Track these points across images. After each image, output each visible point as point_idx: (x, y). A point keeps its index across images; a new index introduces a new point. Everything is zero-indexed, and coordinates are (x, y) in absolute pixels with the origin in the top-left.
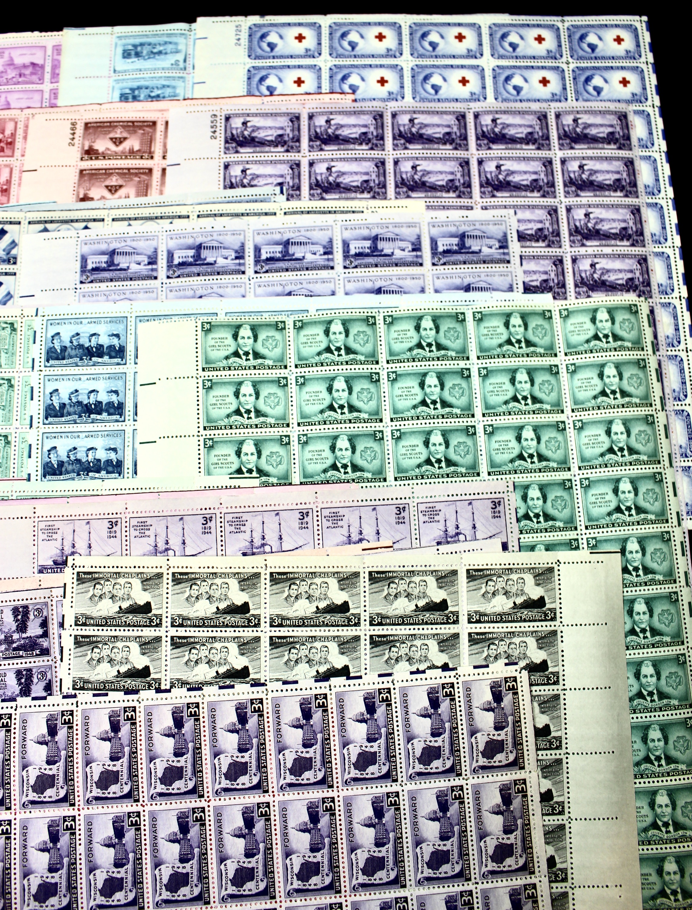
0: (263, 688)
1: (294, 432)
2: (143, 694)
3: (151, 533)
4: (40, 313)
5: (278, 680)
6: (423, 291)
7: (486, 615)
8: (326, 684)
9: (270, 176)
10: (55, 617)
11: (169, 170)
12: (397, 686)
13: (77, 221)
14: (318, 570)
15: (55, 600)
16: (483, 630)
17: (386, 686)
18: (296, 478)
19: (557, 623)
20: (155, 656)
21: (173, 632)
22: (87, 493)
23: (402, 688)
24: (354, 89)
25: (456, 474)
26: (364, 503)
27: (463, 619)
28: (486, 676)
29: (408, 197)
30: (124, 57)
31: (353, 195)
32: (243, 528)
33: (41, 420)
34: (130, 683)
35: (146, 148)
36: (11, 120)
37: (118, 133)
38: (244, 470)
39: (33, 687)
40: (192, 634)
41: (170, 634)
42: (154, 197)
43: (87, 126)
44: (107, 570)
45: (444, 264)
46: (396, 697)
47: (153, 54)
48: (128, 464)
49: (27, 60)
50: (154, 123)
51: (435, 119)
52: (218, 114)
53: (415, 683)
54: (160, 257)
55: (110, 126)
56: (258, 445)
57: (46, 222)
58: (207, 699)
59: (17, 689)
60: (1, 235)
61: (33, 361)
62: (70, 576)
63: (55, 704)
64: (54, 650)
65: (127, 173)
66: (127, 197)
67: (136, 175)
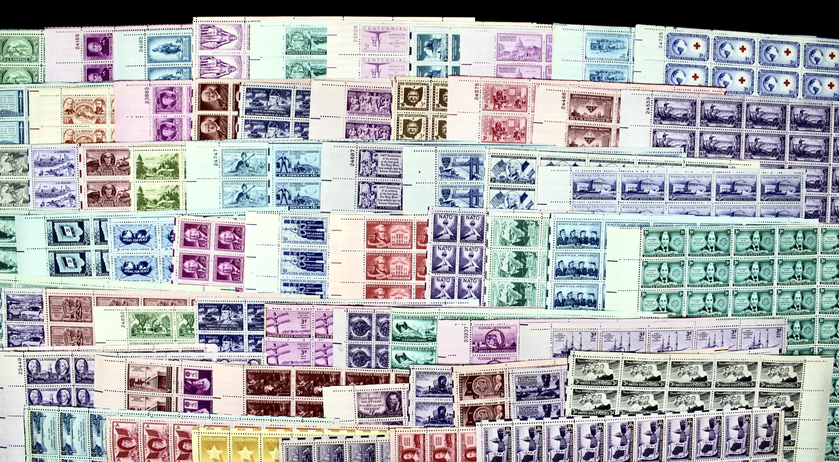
0: (664, 415)
1: (685, 290)
2: (607, 417)
3: (613, 340)
4: (552, 216)
5: (671, 411)
6: (754, 215)
9: (679, 140)
10: (563, 380)
11: (621, 130)
12: (724, 415)
13: (570, 160)
15: (563, 371)
16: (766, 391)
17: (719, 415)
18: (685, 314)
19: (801, 389)
21: (623, 388)
22: (578, 317)
23: (727, 417)
24: (726, 85)
26: (717, 328)
27: (758, 385)
28: (765, 412)
29: (752, 158)
30: (592, 48)
31: (723, 156)
32: (659, 339)
33: (553, 277)
34: (601, 412)
35: (607, 115)
36: (524, 86)
37: (591, 104)
38: (660, 309)
39: (552, 413)
41: (621, 390)
42: (612, 147)
43: (572, 96)
45: (767, 200)
46: (723, 420)
47: (609, 49)
49: (531, 44)
50: (612, 98)
51: (770, 110)
52: (650, 97)
53: (733, 414)
54: (617, 186)
55: (586, 98)
56: (668, 296)
57: (551, 159)
58: (638, 420)
59: (544, 414)
60: (525, 165)
61: (549, 244)
62: (571, 360)
63: (563, 421)
64: (562, 396)
65: (597, 130)
66: (597, 146)
67: (602, 132)
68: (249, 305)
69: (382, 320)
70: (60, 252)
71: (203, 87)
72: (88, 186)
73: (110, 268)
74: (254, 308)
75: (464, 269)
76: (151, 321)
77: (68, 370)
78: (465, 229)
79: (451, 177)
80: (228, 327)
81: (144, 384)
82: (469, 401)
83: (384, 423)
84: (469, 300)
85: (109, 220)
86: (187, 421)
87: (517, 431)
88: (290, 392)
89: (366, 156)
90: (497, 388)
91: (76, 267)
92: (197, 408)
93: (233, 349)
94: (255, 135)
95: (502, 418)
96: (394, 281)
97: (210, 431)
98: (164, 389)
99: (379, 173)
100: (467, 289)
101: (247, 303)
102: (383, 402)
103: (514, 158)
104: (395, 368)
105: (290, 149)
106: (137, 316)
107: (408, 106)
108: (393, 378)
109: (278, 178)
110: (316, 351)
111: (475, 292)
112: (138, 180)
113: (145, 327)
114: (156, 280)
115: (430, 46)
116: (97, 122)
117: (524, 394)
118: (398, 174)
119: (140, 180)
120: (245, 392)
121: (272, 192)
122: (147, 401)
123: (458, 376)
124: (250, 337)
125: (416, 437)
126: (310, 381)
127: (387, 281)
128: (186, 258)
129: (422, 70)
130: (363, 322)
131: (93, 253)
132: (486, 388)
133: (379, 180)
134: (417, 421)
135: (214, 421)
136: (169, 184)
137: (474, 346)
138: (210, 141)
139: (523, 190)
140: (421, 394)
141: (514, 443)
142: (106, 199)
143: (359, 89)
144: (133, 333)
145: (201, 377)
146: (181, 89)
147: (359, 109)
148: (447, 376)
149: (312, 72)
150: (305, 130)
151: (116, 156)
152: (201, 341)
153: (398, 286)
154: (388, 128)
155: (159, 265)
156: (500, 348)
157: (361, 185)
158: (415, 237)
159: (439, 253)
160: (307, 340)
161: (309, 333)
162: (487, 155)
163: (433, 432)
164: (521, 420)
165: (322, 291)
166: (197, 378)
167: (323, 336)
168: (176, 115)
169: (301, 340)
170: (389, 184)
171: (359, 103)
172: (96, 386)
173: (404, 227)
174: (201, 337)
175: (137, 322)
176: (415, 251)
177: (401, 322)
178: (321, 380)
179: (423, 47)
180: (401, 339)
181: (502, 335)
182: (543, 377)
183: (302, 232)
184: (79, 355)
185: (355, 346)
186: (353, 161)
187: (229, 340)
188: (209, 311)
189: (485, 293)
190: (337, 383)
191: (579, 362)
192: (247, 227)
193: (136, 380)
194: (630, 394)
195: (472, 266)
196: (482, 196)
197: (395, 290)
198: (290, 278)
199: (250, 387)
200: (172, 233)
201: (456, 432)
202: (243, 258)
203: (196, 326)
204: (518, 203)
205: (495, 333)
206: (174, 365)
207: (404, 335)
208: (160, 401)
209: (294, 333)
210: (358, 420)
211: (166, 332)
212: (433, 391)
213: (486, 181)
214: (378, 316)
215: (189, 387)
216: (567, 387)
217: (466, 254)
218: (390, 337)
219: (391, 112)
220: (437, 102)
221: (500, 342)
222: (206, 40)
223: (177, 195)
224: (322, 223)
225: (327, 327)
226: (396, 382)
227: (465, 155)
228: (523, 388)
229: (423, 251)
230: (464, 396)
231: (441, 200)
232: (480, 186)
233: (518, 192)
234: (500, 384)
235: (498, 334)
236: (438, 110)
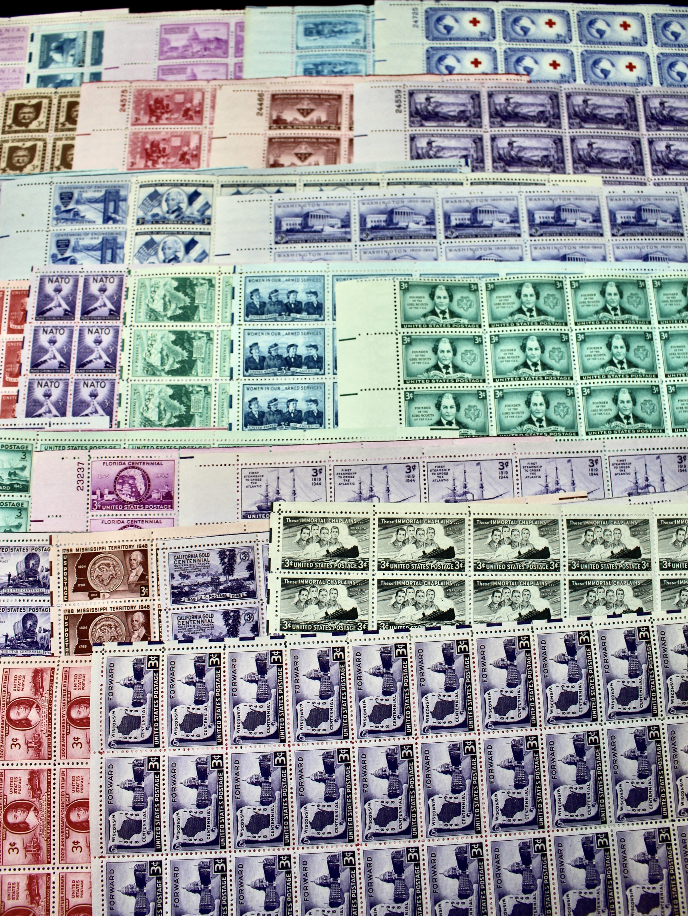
0: (469, 630)
1: (490, 387)
2: (351, 635)
3: (355, 480)
4: (238, 270)
5: (482, 622)
6: (604, 259)
7: (677, 562)
8: (529, 626)
9: (455, 149)
10: (261, 561)
11: (356, 141)
12: (596, 628)
13: (269, 185)
14: (518, 517)
15: (260, 544)
16: (674, 577)
17: (585, 628)
18: (493, 431)
20: (363, 598)
21: (380, 575)
22: (289, 442)
23: (600, 632)
24: (528, 71)
25: (643, 430)
26: (560, 455)
27: (655, 566)
28: (679, 621)
29: (586, 172)
30: (306, 35)
31: (534, 169)
32: (445, 477)
33: (241, 372)
34: (338, 624)
35: (332, 120)
36: (199, 90)
37: (305, 105)
38: (444, 422)
39: (241, 628)
40: (399, 577)
41: (376, 578)
42: (342, 164)
43: (274, 97)
44: (313, 515)
45: (623, 235)
46: (595, 639)
47: (334, 33)
48: (329, 415)
49: (211, 35)
50: (339, 97)
51: (607, 101)
52: (401, 89)
53: (612, 626)
54: (352, 221)
55: (297, 98)
56: (457, 398)
57: (238, 185)
58: (414, 640)
59: (224, 630)
60: (193, 197)
61: (232, 315)
62: (276, 521)
63: (263, 644)
64: (261, 593)
65: (316, 142)
66: (317, 164)
67: (325, 144)
75: (84, 365)
78: (89, 298)
79: (73, 220)
82: (81, 603)
84: (92, 418)
87: (172, 663)
90: (133, 577)
95: (144, 637)
100: (88, 399)
103: (176, 185)
107: (17, 128)
111: (102, 404)
115: (60, 49)
117: (187, 589)
123: (61, 553)
132: (112, 578)
137: (95, 497)
139: (190, 233)
141: (164, 687)
148: (40, 554)
156: (143, 501)
158: (5, 315)
159: (44, 339)
162: (134, 186)
163: (11, 666)
164: (180, 642)
176: (4, 338)
179: (49, 50)
181: (146, 477)
182: (222, 554)
189: (120, 404)
191: (289, 523)
195: (98, 358)
196: (122, 247)
201: (55, 665)
204: (181, 254)
212: (14, 584)
213: (129, 224)
216: (269, 576)
217: (89, 339)
220: (62, 119)
221: (141, 488)
227: (98, 188)
228: (184, 576)
229: (18, 337)
230: (71, 593)
231: (54, 256)
232: (119, 233)
233: (181, 236)
234: (140, 570)
235: (137, 474)
236: (62, 130)
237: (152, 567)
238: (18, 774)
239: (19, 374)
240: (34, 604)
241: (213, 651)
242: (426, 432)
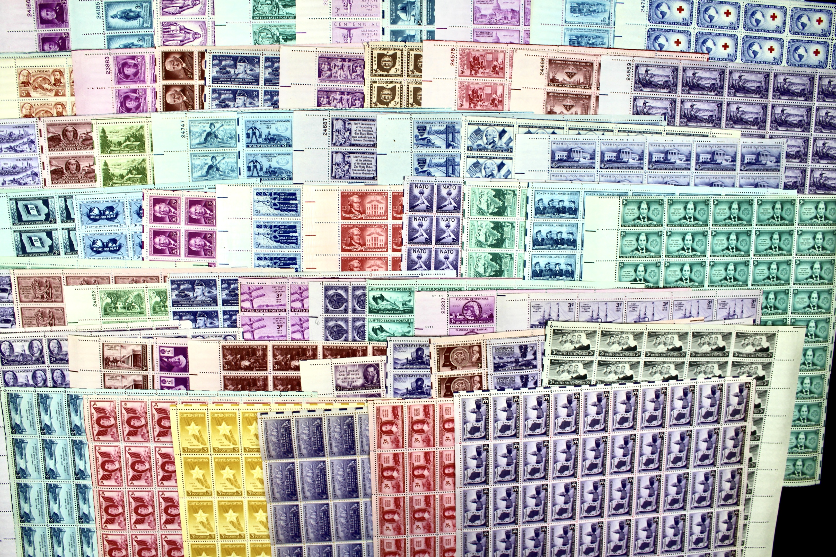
0: (639, 385)
1: (663, 260)
2: (584, 387)
3: (590, 310)
4: (530, 186)
5: (645, 381)
6: (733, 185)
7: (742, 354)
8: (667, 383)
9: (659, 108)
10: (540, 351)
11: (601, 97)
12: (698, 384)
13: (548, 127)
15: (540, 342)
16: (739, 361)
17: (693, 384)
18: (662, 285)
19: (773, 359)
20: (590, 370)
21: (600, 358)
22: (556, 287)
23: (700, 386)
24: (709, 51)
26: (693, 299)
27: (731, 355)
28: (737, 381)
29: (732, 127)
30: (571, 12)
31: (704, 124)
32: (636, 310)
34: (577, 382)
35: (587, 81)
36: (501, 51)
37: (570, 70)
38: (638, 279)
39: (529, 383)
40: (609, 360)
41: (597, 360)
42: (592, 115)
44: (568, 329)
45: (747, 170)
46: (697, 389)
47: (590, 12)
49: (508, 7)
50: (592, 64)
51: (753, 77)
52: (631, 63)
54: (596, 155)
55: (566, 64)
56: (646, 266)
57: (529, 127)
58: (613, 390)
59: (521, 384)
60: (502, 133)
61: (527, 214)
62: (549, 330)
63: (540, 391)
64: (539, 366)
65: (576, 98)
66: (576, 114)
67: (582, 99)
68: (222, 281)
69: (359, 293)
70: (26, 232)
71: (166, 55)
72: (50, 162)
73: (79, 247)
74: (228, 284)
75: (440, 240)
76: (123, 299)
77: (42, 351)
78: (441, 199)
79: (427, 145)
80: (202, 303)
81: (119, 363)
82: (447, 373)
83: (362, 396)
84: (446, 271)
85: (74, 197)
86: (165, 398)
87: (495, 401)
88: (266, 367)
89: (339, 125)
90: (474, 359)
91: (43, 247)
92: (173, 385)
93: (208, 325)
94: (223, 105)
95: (480, 389)
96: (370, 253)
97: (188, 408)
98: (140, 367)
99: (353, 142)
100: (444, 260)
101: (220, 278)
102: (361, 374)
103: (491, 125)
104: (372, 340)
105: (260, 119)
106: (109, 295)
107: (381, 73)
108: (370, 351)
109: (249, 149)
110: (292, 325)
111: (452, 263)
112: (103, 155)
113: (118, 305)
114: (127, 258)
115: (404, 9)
116: (57, 95)
117: (502, 364)
118: (372, 143)
119: (104, 155)
120: (222, 368)
121: (243, 164)
122: (124, 380)
123: (436, 348)
124: (225, 313)
125: (394, 409)
126: (286, 355)
127: (363, 253)
128: (156, 233)
129: (395, 34)
130: (339, 295)
131: (60, 231)
132: (463, 360)
133: (353, 149)
134: (395, 393)
135: (191, 398)
136: (136, 158)
137: (452, 317)
138: (176, 112)
139: (500, 158)
140: (398, 366)
141: (491, 413)
142: (70, 175)
143: (331, 55)
144: (106, 312)
145: (177, 353)
146: (143, 57)
147: (330, 76)
148: (424, 348)
149: (281, 37)
150: (275, 98)
151: (78, 130)
152: (176, 318)
153: (374, 258)
154: (361, 96)
155: (128, 242)
156: (478, 319)
157: (334, 155)
158: (390, 207)
159: (415, 224)
160: (283, 314)
161: (284, 307)
162: (464, 123)
163: (411, 404)
164: (498, 390)
165: (296, 264)
166: (173, 355)
167: (298, 310)
168: (140, 85)
169: (276, 314)
170: (364, 153)
171: (330, 70)
172: (71, 365)
173: (379, 198)
174: (175, 313)
175: (109, 300)
176: (390, 222)
177: (377, 294)
178: (298, 354)
179: (397, 10)
180: (378, 311)
181: (479, 306)
182: (521, 347)
183: (275, 205)
184: (51, 335)
185: (331, 319)
186: (325, 130)
187: (203, 316)
188: (182, 287)
189: (462, 264)
190: (314, 357)
191: (556, 332)
192: (218, 200)
193: (111, 359)
194: (606, 364)
195: (449, 236)
196: (458, 165)
197: (371, 262)
198: (263, 252)
199: (227, 363)
200: (141, 208)
201: (434, 403)
202: (215, 232)
203: (169, 303)
204: (495, 172)
205: (472, 304)
206: (149, 342)
207: (381, 307)
208: (137, 379)
209: (269, 308)
210: (336, 393)
211: (139, 310)
212: (410, 363)
213: (462, 150)
214: (355, 289)
215: (165, 364)
216: (544, 358)
217: (443, 225)
218: (367, 310)
219: (364, 79)
220: (412, 68)
221: (477, 312)
222: (168, 5)
223: (144, 169)
224: (295, 194)
225: (302, 300)
226: (374, 355)
227: (441, 123)
228: (500, 358)
229: (399, 222)
230: (441, 368)
231: (416, 169)
232: (456, 155)
233: (495, 160)
234: (478, 355)
235: (475, 305)
236: (412, 77)
237: (483, 353)
238: (419, 454)
239: (401, 244)
240: (422, 373)
241: (515, 395)
242: (629, 285)
